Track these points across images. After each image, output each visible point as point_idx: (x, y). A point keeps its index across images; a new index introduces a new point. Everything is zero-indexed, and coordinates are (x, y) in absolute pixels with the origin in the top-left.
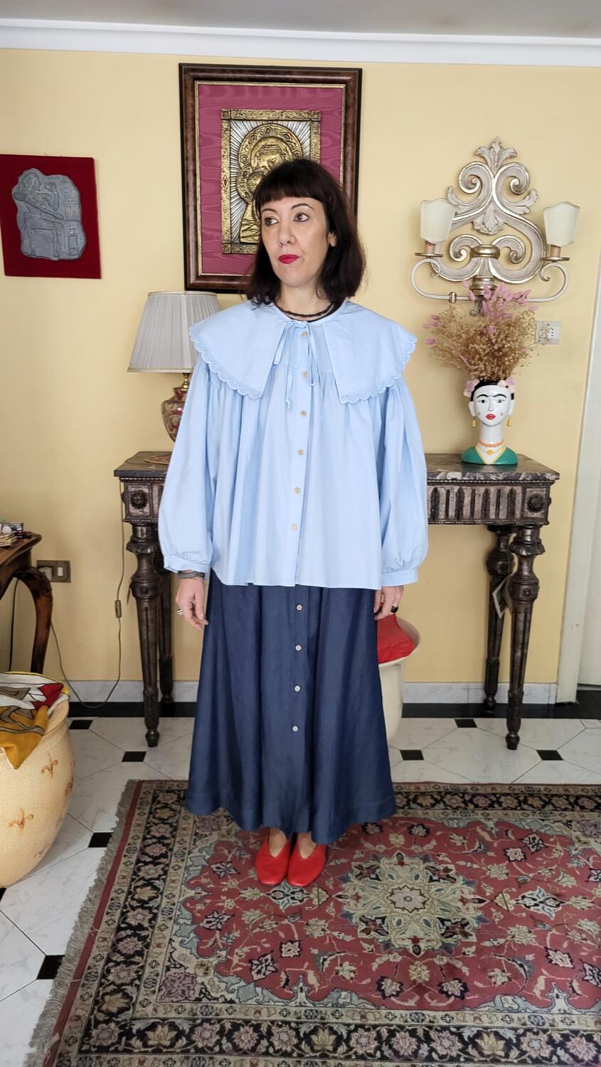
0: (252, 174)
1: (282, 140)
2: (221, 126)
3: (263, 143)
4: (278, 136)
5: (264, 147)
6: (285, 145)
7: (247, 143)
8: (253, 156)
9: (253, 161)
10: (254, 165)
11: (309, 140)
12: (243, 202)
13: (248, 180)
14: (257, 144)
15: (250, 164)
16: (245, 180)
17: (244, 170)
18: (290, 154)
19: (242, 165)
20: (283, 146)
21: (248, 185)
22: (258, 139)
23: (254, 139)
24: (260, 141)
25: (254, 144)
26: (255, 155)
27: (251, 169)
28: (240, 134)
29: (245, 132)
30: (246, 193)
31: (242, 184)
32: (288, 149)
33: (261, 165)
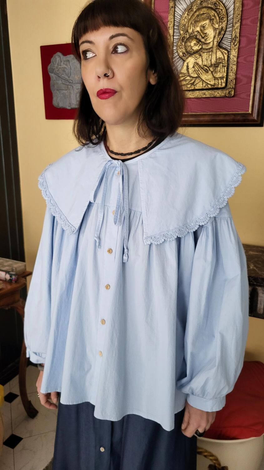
0: (188, 38)
1: (211, 8)
2: (169, 5)
3: (197, 13)
4: (209, 6)
5: (198, 16)
6: (214, 12)
7: (186, 15)
8: (190, 24)
9: (189, 28)
10: (190, 31)
11: (233, 5)
12: (181, 60)
13: (185, 43)
14: (193, 15)
15: (187, 31)
16: (183, 44)
17: (183, 36)
18: (218, 18)
19: (182, 32)
20: (213, 13)
21: (185, 47)
22: (194, 10)
23: (191, 11)
24: (196, 12)
25: (191, 15)
26: (191, 23)
27: (188, 34)
28: (182, 9)
29: (185, 6)
30: (183, 53)
31: (180, 47)
32: (216, 14)
33: (195, 30)
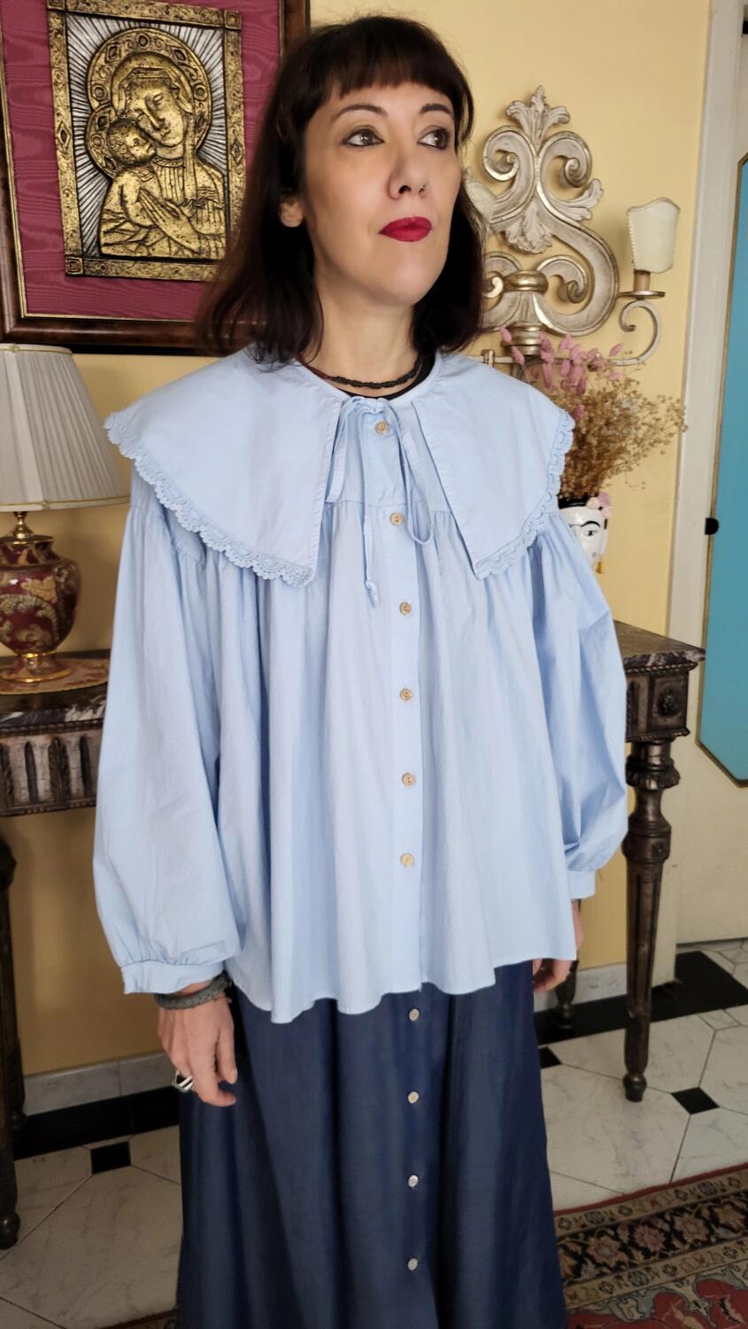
0: (116, 122)
1: (170, 61)
2: (48, 24)
3: (134, 64)
4: (163, 52)
5: (137, 71)
6: (177, 72)
7: (101, 61)
8: (116, 86)
9: (116, 98)
10: (119, 105)
11: (220, 66)
12: (101, 177)
13: (108, 134)
14: (122, 64)
15: (111, 104)
16: (104, 134)
17: (101, 114)
18: (188, 89)
19: (95, 104)
20: (173, 73)
21: (109, 143)
22: (124, 54)
23: (115, 54)
24: (128, 59)
25: (116, 64)
26: (121, 86)
27: (113, 113)
28: (87, 44)
29: (97, 40)
30: (106, 159)
31: (97, 142)
32: (183, 78)
33: (132, 107)
